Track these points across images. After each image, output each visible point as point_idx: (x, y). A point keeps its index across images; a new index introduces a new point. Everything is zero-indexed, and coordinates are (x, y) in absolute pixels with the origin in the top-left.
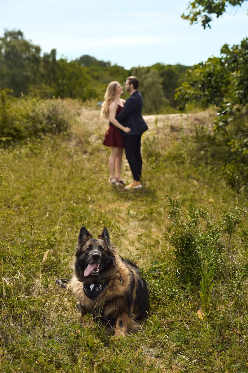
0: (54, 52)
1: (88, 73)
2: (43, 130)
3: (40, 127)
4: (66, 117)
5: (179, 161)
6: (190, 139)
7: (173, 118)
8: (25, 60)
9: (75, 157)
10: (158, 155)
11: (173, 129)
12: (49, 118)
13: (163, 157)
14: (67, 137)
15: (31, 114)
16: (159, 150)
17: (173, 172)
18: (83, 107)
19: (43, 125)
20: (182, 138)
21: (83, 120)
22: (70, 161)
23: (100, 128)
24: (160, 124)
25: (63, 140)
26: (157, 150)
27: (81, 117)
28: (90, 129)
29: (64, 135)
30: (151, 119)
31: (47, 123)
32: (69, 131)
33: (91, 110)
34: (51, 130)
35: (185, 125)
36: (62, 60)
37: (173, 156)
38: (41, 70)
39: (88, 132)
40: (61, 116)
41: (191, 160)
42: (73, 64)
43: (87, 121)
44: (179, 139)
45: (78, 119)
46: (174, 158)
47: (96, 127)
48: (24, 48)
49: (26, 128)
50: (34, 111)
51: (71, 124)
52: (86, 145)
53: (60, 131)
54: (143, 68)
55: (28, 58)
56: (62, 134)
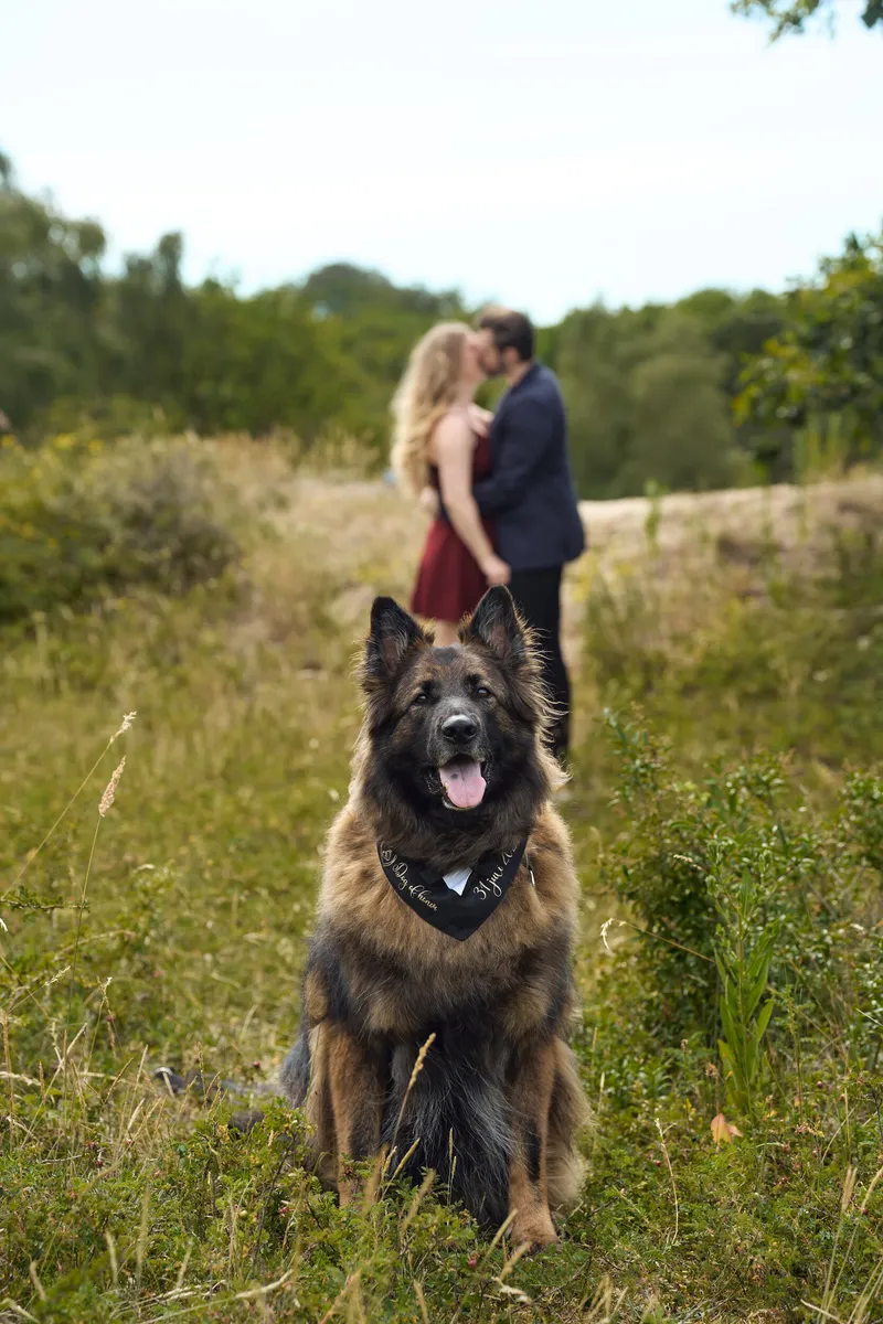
0: (170, 247)
1: (347, 345)
2: (113, 577)
3: (94, 560)
4: (220, 516)
5: (753, 687)
6: (811, 591)
7: (737, 507)
8: (25, 289)
9: (262, 688)
10: (653, 668)
11: (728, 548)
12: (138, 520)
13: (679, 673)
14: (225, 604)
15: (54, 502)
16: (656, 644)
17: (722, 735)
18: (304, 471)
19: (111, 551)
20: (775, 592)
21: (301, 527)
22: (241, 706)
23: (381, 560)
24: (668, 537)
25: (208, 618)
26: (652, 647)
27: (296, 512)
28: (335, 563)
29: (210, 592)
30: (628, 517)
31: (130, 545)
32: (236, 575)
33: (340, 482)
34: (150, 575)
35: (786, 532)
36: (211, 286)
37: (725, 666)
38: (108, 334)
39: (325, 577)
40: (197, 511)
41: (810, 678)
42: (269, 302)
43: (320, 530)
44: (757, 594)
45: (279, 521)
46: (733, 675)
47: (365, 556)
48: (20, 231)
49: (29, 569)
50: (67, 488)
51: (243, 543)
52: (315, 635)
53: (191, 576)
54: (626, 311)
55: (43, 282)
56: (199, 589)
